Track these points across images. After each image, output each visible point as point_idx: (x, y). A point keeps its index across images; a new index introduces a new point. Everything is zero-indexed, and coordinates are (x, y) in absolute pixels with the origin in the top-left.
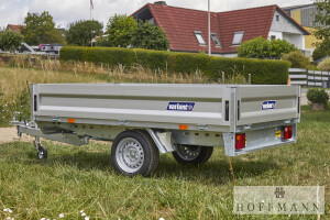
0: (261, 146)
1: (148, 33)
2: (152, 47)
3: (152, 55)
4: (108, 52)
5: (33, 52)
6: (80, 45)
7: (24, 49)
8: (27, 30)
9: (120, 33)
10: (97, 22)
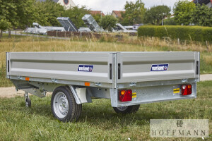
0: (155, 100)
1: (204, 14)
2: (207, 25)
3: (205, 31)
4: (173, 29)
5: (126, 31)
6: (153, 24)
7: (120, 28)
8: (125, 14)
9: (182, 15)
10: (166, 7)
